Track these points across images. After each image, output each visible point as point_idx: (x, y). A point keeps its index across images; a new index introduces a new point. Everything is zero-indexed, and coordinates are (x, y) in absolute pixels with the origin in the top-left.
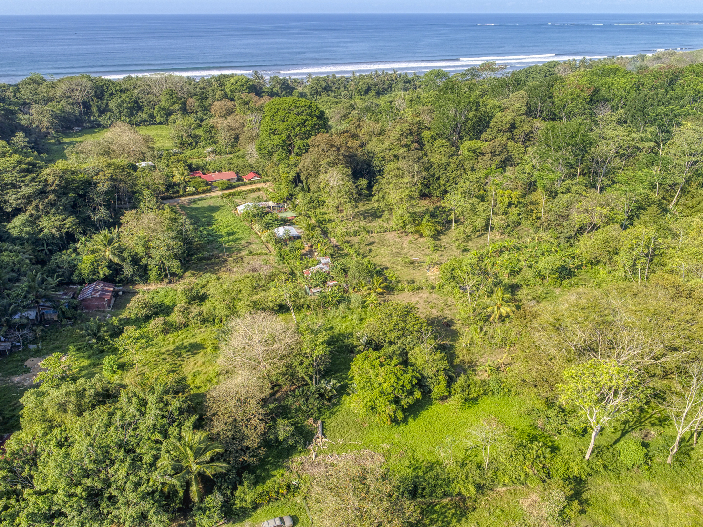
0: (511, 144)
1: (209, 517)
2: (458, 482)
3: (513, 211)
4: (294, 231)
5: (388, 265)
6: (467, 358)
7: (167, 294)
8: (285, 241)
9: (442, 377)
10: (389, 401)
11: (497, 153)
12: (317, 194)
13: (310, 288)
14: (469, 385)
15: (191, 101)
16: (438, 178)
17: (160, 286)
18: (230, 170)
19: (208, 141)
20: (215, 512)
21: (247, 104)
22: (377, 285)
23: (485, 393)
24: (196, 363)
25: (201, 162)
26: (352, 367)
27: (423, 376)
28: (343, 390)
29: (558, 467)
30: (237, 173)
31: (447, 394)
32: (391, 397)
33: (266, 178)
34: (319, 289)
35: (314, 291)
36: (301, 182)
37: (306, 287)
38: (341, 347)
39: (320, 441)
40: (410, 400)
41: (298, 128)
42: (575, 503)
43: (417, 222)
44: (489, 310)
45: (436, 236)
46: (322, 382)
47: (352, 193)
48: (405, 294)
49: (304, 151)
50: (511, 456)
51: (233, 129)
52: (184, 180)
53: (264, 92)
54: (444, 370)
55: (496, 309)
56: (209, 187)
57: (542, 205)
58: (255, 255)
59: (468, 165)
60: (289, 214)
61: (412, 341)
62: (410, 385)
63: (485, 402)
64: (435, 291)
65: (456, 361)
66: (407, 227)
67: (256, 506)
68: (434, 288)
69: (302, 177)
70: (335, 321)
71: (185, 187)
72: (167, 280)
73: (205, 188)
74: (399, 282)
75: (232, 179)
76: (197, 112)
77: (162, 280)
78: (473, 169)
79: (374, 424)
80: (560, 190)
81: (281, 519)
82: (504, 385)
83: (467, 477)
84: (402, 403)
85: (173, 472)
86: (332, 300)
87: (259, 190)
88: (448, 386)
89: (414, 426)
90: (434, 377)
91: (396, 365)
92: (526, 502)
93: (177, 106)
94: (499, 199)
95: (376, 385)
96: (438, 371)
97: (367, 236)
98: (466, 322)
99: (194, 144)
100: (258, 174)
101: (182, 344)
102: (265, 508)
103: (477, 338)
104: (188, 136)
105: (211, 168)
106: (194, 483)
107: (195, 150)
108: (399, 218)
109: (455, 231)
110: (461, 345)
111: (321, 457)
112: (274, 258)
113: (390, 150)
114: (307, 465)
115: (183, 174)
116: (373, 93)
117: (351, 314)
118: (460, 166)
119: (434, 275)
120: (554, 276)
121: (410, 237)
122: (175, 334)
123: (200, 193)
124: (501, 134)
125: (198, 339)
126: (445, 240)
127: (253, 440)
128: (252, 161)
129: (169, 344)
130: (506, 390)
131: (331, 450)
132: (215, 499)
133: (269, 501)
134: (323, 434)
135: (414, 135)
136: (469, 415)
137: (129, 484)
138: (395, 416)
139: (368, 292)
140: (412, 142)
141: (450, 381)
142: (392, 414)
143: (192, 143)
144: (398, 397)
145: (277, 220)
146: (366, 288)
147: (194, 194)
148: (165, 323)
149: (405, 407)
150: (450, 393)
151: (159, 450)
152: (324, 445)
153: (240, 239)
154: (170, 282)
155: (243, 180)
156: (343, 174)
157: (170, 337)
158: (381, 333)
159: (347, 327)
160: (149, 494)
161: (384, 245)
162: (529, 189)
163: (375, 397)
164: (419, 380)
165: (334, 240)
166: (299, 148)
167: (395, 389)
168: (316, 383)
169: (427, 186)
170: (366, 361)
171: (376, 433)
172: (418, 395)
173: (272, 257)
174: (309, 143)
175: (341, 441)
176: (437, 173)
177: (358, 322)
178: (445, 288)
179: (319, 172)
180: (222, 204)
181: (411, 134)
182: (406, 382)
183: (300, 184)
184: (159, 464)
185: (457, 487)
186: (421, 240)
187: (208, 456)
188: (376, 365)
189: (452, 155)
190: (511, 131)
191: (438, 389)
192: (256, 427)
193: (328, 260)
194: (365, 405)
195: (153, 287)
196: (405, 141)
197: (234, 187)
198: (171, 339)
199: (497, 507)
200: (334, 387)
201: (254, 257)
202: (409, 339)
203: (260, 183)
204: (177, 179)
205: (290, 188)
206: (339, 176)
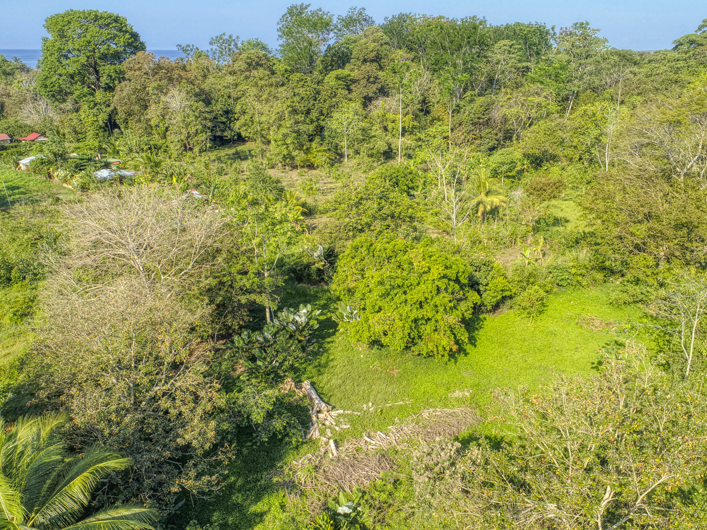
4: (125, 172)
11: (372, 79)
22: (291, 200)
30: (11, 136)
36: (118, 127)
39: (327, 417)
57: (449, 120)
80: (462, 103)
100: (43, 135)
111: (348, 445)
121: (298, 171)
131: (361, 426)
134: (326, 403)
152: (339, 422)
155: (20, 142)
174: (124, 68)
175: (369, 408)
186: (314, 172)
192: (196, 396)
200: (309, 320)
205: (101, 138)
206: (183, 94)
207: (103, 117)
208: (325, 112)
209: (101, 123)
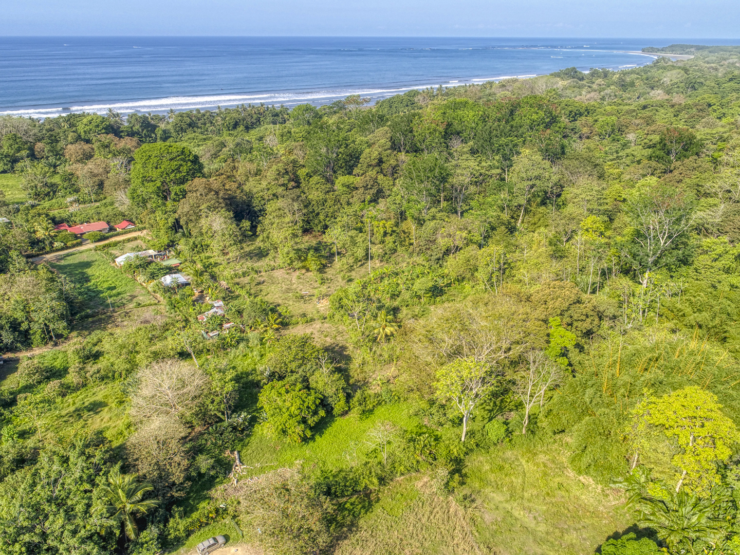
0: (380, 177)
1: (148, 550)
2: (364, 478)
3: (389, 239)
4: (181, 278)
5: (280, 302)
6: (361, 377)
7: (55, 357)
8: (173, 289)
9: (341, 395)
10: (297, 422)
11: (369, 187)
12: (199, 239)
13: (207, 333)
14: (365, 399)
15: (39, 145)
16: (318, 214)
17: (46, 350)
18: (99, 220)
19: (68, 190)
20: (152, 544)
21: (107, 146)
22: (272, 321)
23: (379, 404)
24: (102, 420)
25: (64, 214)
26: (260, 398)
27: (325, 397)
28: (253, 421)
29: (442, 450)
30: (108, 223)
31: (347, 409)
32: (299, 418)
33: (141, 226)
34: (216, 333)
35: (211, 334)
36: (182, 228)
37: (203, 332)
38: (246, 383)
39: (239, 469)
40: (316, 419)
41: (173, 175)
42: (457, 476)
43: (303, 258)
44: (376, 331)
45: (322, 269)
46: (233, 416)
47: (236, 236)
48: (300, 327)
49: (181, 197)
50: (404, 449)
51: (95, 176)
52: (49, 235)
53: (122, 131)
54: (342, 388)
55: (381, 330)
56: (79, 240)
57: (413, 232)
58: (144, 306)
59: (343, 199)
60: (173, 262)
61: (311, 367)
62: (314, 406)
63: (380, 411)
64: (326, 320)
65: (352, 381)
66: (294, 264)
67: (189, 533)
68: (325, 318)
69: (182, 222)
70: (237, 360)
71: (51, 243)
72: (52, 343)
73: (75, 242)
74: (292, 317)
75: (104, 229)
76: (47, 158)
77: (46, 343)
78: (349, 204)
79: (286, 446)
80: (427, 217)
81: (215, 539)
82: (394, 393)
83: (370, 473)
84: (309, 422)
85: (108, 515)
86: (231, 341)
87: (136, 239)
88: (347, 402)
89: (322, 441)
90: (334, 396)
91: (300, 390)
92: (420, 484)
93: (24, 153)
94: (376, 229)
95: (284, 410)
96: (337, 390)
97: (256, 276)
98: (357, 345)
99: (51, 193)
100: (131, 221)
101: (84, 403)
102: (198, 534)
103: (369, 358)
104: (43, 186)
105: (77, 219)
106: (128, 523)
107: (54, 201)
108: (285, 256)
109: (338, 263)
110: (354, 366)
111: (242, 482)
112: (164, 306)
113: (268, 189)
114: (230, 491)
115: (47, 228)
116: (242, 128)
117: (252, 351)
118: (337, 201)
119: (324, 306)
120: (428, 295)
121: (298, 273)
122: (74, 395)
123: (70, 248)
124: (371, 168)
125: (99, 398)
126: (330, 272)
127: (177, 476)
128: (123, 209)
129: (69, 406)
130: (396, 398)
131: (251, 474)
132: (150, 533)
133: (200, 526)
134: (240, 462)
135: (290, 174)
136: (367, 423)
137: (66, 533)
138: (304, 434)
139: (264, 329)
140: (289, 181)
141: (349, 397)
142: (301, 433)
143: (49, 192)
144: (305, 418)
145: (162, 269)
146: (262, 326)
147: (62, 249)
148: (62, 385)
149: (312, 425)
150: (349, 407)
151: (90, 498)
152: (243, 471)
153: (125, 292)
154: (56, 345)
155: (116, 230)
156: (225, 218)
157: (69, 399)
158: (283, 365)
159: (248, 365)
160: (87, 538)
161: (273, 283)
162: (401, 218)
163: (285, 421)
164: (322, 400)
165: (224, 284)
166: (176, 194)
167: (301, 411)
168: (228, 418)
169: (308, 222)
170: (273, 391)
171: (289, 453)
172: (322, 413)
173: (163, 307)
174: (186, 188)
175: (258, 465)
176: (316, 209)
177: (259, 358)
178: (335, 316)
179: (199, 217)
180: (97, 257)
181: (287, 173)
182: (311, 403)
183: (180, 230)
184: (92, 510)
185: (364, 482)
186: (309, 274)
187: (139, 495)
188: (282, 392)
189: (328, 192)
190: (380, 165)
191: (339, 405)
192: (179, 464)
193: (221, 303)
194: (277, 429)
195: (37, 351)
196: (281, 181)
197: (107, 238)
198: (71, 401)
199: (397, 493)
200: (245, 420)
201: (143, 308)
202: (309, 366)
203: (135, 231)
204: (41, 234)
205: (170, 235)
206: (222, 220)
207: (171, 221)
208: (330, 215)
209: (170, 224)
